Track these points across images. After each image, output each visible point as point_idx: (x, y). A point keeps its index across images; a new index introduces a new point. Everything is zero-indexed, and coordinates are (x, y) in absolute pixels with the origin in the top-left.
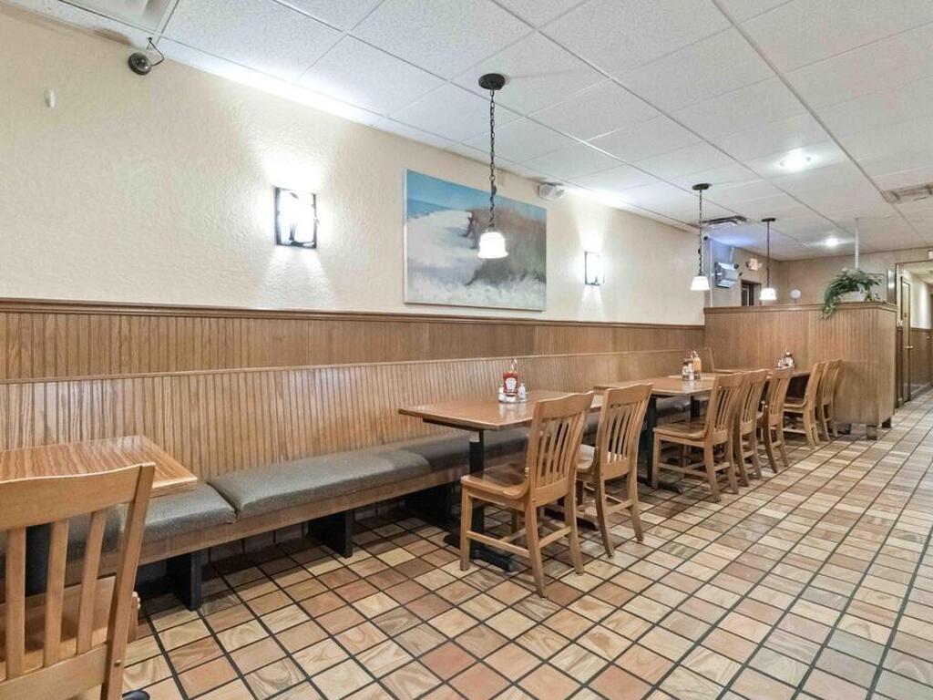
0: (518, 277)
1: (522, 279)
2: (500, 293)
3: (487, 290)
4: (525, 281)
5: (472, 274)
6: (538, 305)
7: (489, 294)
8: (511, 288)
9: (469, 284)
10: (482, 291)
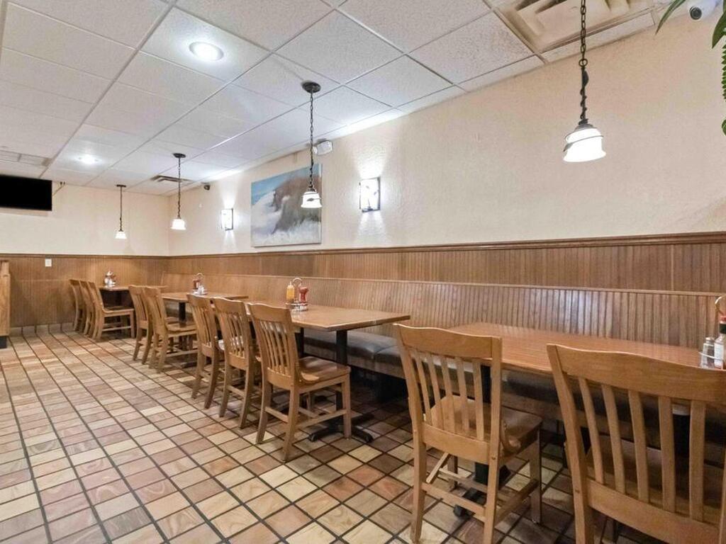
0: (299, 222)
1: (301, 223)
2: (288, 235)
3: (282, 235)
4: (303, 224)
5: (274, 226)
6: (312, 239)
7: (283, 237)
8: (294, 230)
9: (273, 233)
10: (279, 236)
